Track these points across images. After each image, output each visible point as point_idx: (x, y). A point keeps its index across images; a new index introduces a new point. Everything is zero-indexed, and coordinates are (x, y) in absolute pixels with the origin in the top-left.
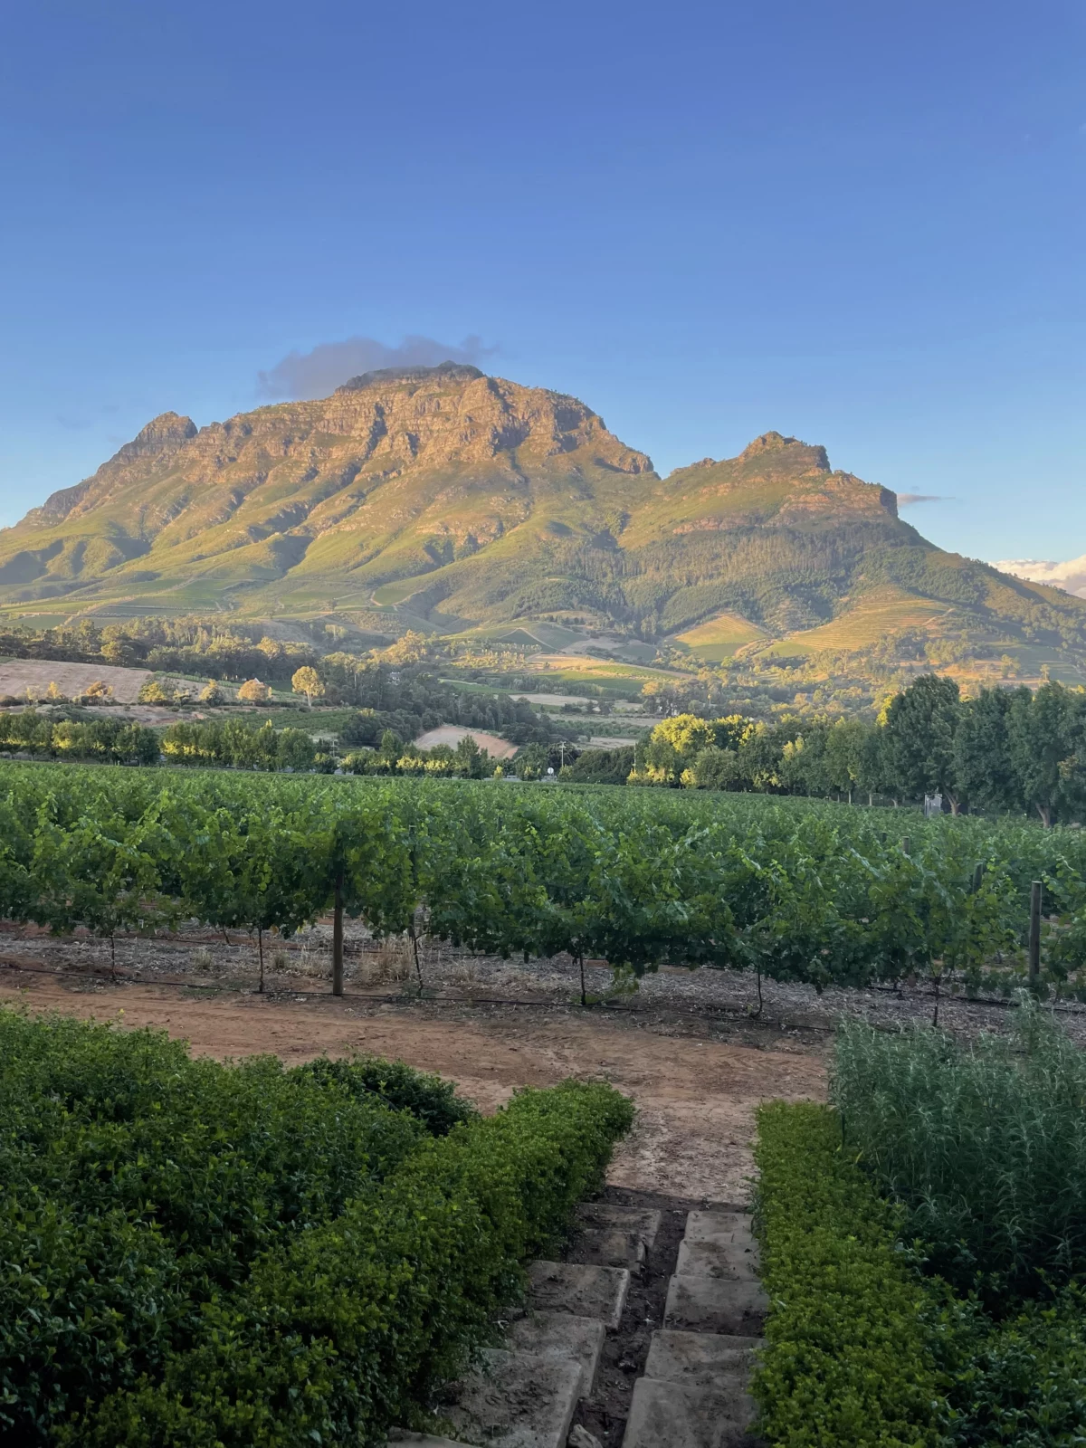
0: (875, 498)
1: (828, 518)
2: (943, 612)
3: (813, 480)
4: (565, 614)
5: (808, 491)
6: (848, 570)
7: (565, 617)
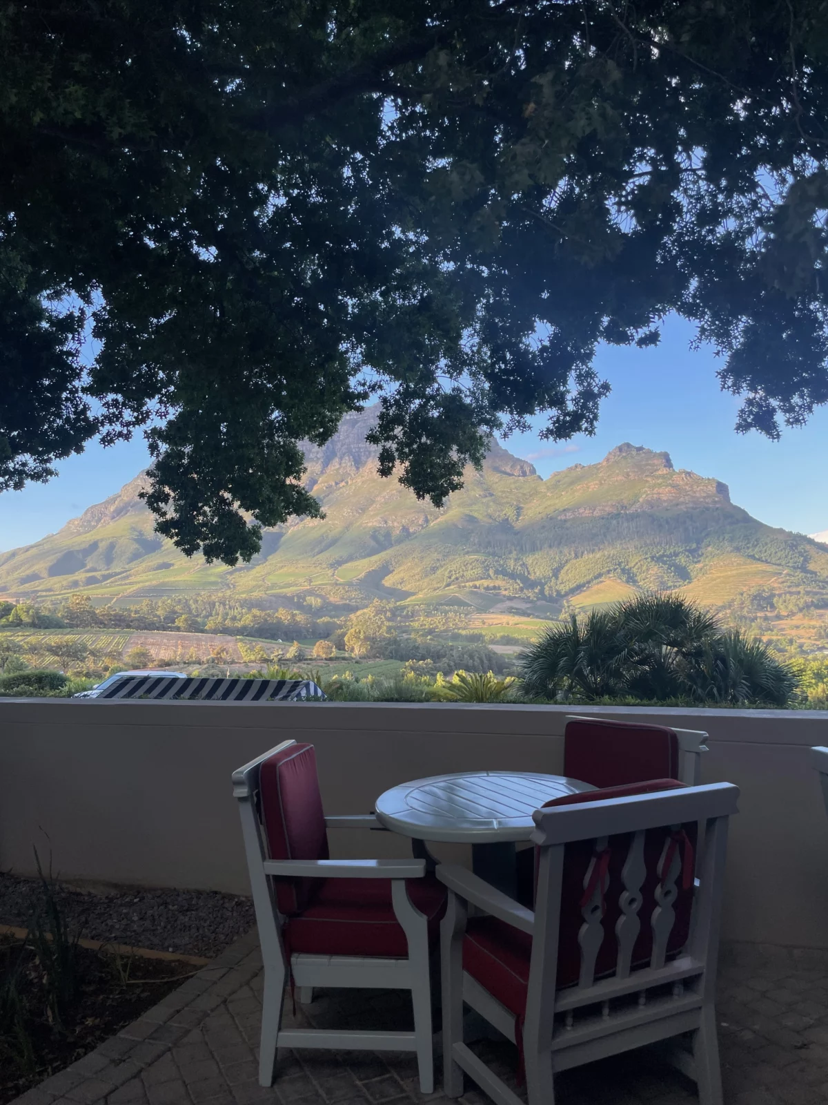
0: (712, 489)
1: (677, 505)
2: (781, 574)
3: (663, 476)
4: (486, 583)
5: (660, 485)
6: (698, 543)
7: (485, 585)
